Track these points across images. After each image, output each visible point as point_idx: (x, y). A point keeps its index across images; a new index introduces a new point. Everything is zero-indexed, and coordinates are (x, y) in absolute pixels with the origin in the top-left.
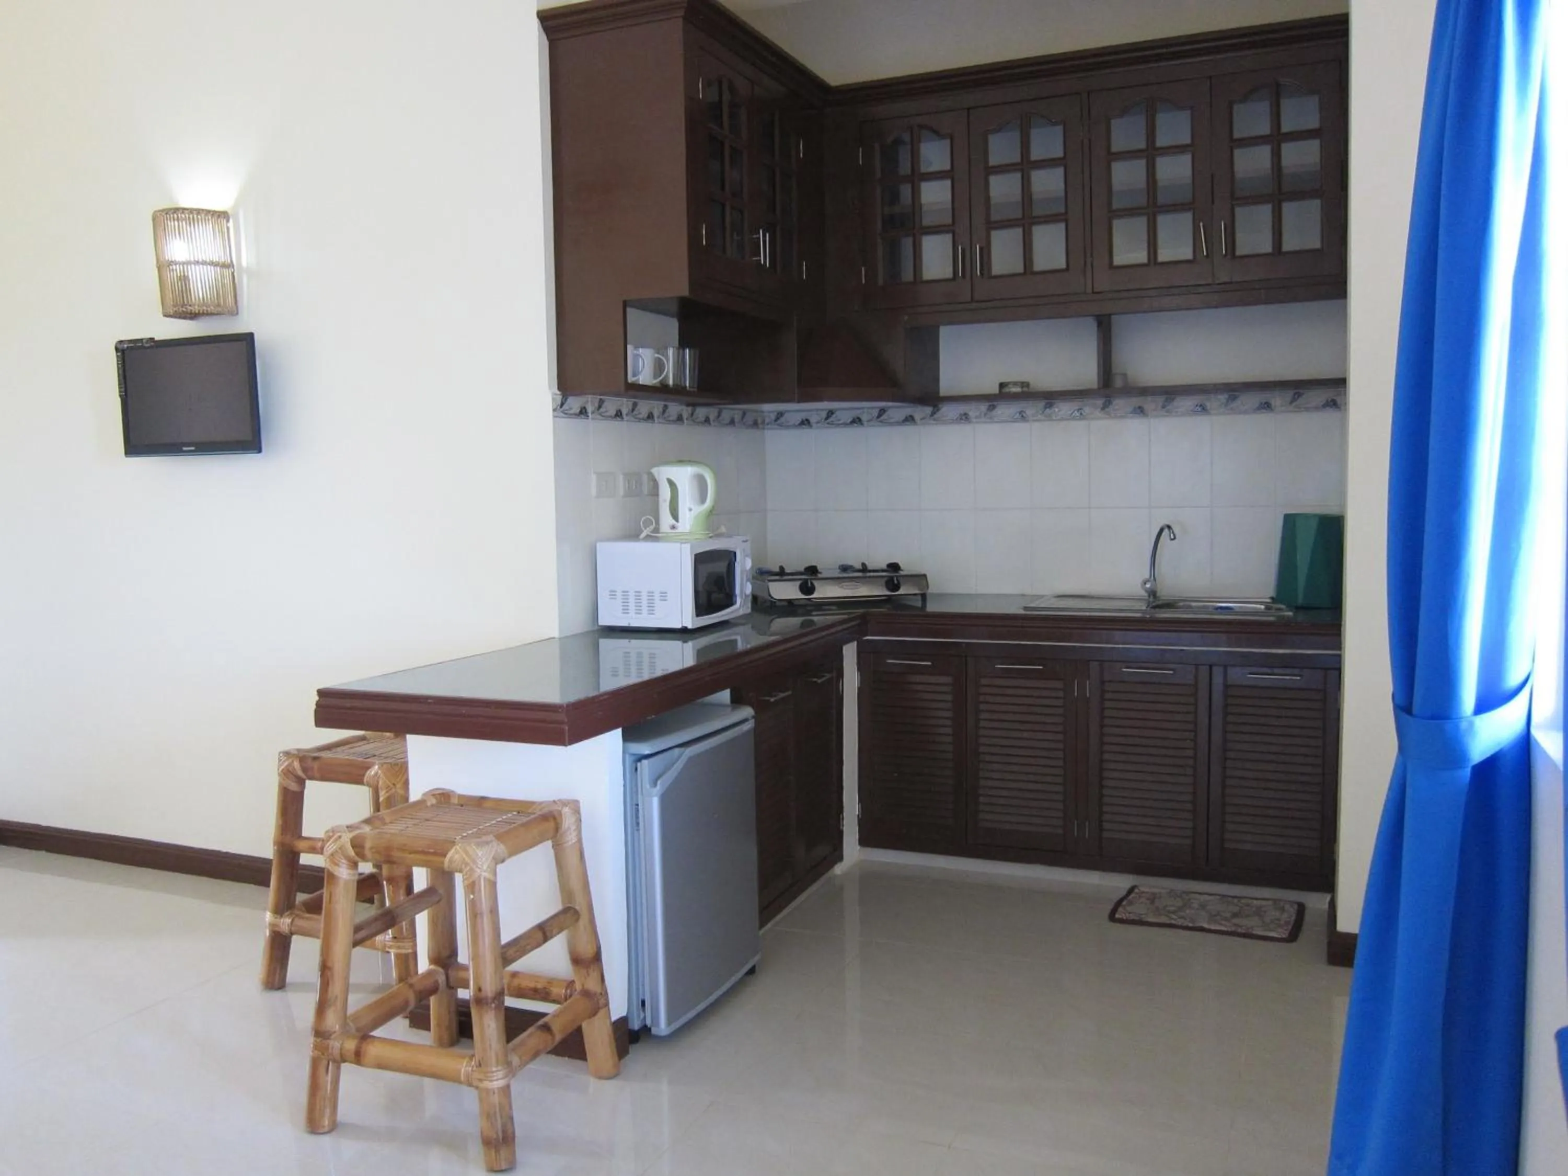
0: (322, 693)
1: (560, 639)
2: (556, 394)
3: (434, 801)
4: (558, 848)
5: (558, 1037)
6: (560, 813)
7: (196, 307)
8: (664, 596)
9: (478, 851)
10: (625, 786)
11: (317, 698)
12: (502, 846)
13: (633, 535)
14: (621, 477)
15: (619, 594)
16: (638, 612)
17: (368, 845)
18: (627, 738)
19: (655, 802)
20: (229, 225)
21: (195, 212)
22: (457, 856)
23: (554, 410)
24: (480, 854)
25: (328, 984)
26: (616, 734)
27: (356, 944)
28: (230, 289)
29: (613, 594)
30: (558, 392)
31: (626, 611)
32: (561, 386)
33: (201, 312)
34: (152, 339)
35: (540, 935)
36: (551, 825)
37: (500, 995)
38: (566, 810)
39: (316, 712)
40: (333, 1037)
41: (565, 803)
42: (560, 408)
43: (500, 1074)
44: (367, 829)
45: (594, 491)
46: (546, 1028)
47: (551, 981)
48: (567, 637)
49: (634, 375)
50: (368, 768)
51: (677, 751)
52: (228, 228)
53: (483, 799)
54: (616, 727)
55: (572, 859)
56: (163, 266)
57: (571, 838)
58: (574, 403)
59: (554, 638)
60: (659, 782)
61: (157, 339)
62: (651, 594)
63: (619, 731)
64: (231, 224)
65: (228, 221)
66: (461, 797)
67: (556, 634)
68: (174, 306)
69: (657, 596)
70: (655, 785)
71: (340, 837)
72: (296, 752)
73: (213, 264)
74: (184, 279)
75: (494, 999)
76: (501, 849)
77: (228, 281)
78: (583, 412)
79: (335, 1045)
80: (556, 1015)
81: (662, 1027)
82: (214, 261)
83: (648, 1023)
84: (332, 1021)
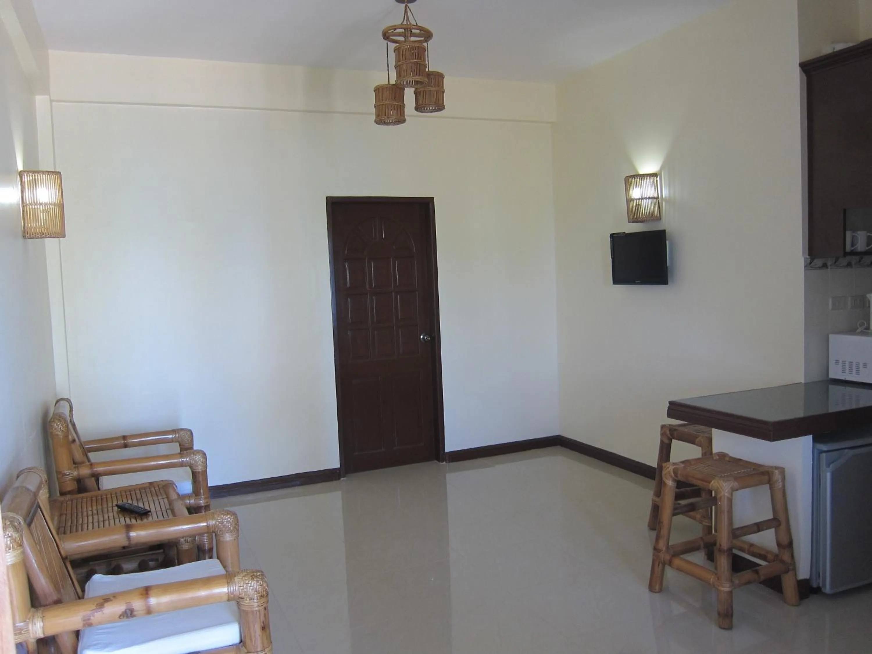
0: (671, 403)
1: (806, 384)
2: (807, 258)
3: (717, 457)
4: (771, 488)
5: (762, 578)
6: (773, 472)
7: (642, 219)
8: (865, 365)
9: (723, 484)
10: (813, 464)
11: (668, 405)
12: (737, 484)
13: (852, 331)
14: (850, 299)
15: (840, 362)
16: (851, 372)
17: (679, 472)
18: (815, 440)
19: (829, 475)
20: (657, 179)
21: (642, 176)
22: (714, 485)
23: (805, 267)
24: (724, 485)
25: (661, 529)
26: (809, 439)
27: (674, 515)
28: (657, 208)
29: (837, 362)
30: (808, 257)
31: (844, 371)
32: (810, 254)
33: (644, 220)
34: (624, 233)
35: (756, 528)
36: (766, 477)
37: (730, 550)
38: (777, 472)
39: (668, 411)
40: (661, 552)
41: (777, 468)
42: (809, 266)
43: (728, 585)
44: (682, 465)
45: (830, 307)
46: (757, 572)
47: (768, 552)
48: (808, 383)
49: (852, 245)
50: (697, 438)
51: (846, 451)
52: (657, 181)
53: (740, 460)
54: (810, 434)
55: (779, 495)
56: (629, 201)
57: (780, 485)
58: (818, 262)
59: (801, 383)
60: (831, 466)
61: (627, 232)
62: (858, 364)
63: (811, 436)
64: (658, 179)
65: (657, 177)
66: (731, 457)
67: (803, 381)
68: (632, 219)
69: (861, 366)
70: (829, 467)
71: (668, 467)
72: (668, 426)
73: (651, 198)
74: (638, 206)
75: (727, 550)
76: (736, 484)
77: (656, 206)
78: (825, 266)
79: (662, 555)
80: (766, 567)
81: (828, 589)
82: (650, 197)
83: (821, 585)
84: (662, 545)
